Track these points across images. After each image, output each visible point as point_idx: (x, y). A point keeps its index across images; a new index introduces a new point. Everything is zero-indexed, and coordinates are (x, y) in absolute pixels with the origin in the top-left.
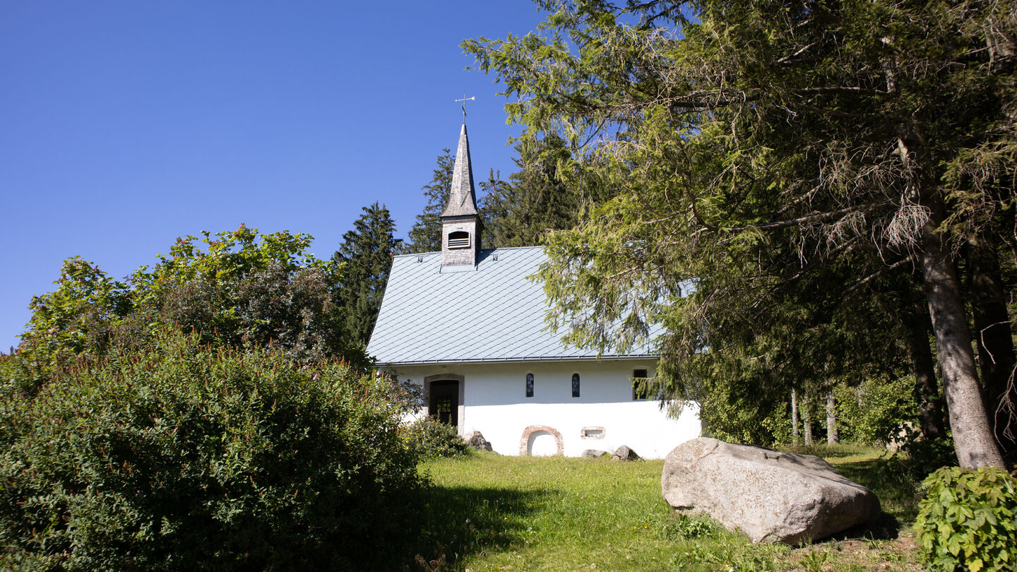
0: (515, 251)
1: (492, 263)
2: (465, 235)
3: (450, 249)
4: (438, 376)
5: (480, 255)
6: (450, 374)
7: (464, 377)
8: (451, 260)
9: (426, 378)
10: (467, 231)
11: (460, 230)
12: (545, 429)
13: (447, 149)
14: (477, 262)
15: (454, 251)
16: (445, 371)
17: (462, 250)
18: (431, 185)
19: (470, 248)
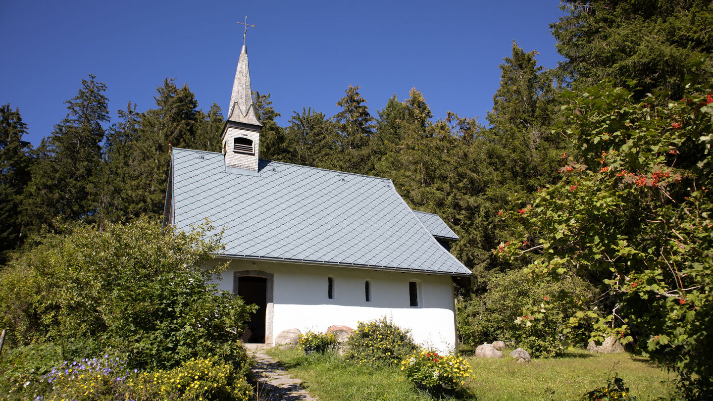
0: (289, 166)
1: (271, 173)
2: (249, 142)
3: (235, 152)
4: (247, 271)
5: (262, 164)
6: (260, 271)
7: (273, 276)
8: (236, 163)
9: (235, 273)
10: (252, 139)
11: (245, 137)
12: (344, 329)
13: (93, 76)
14: (259, 170)
15: (239, 155)
16: (255, 268)
17: (247, 155)
18: (73, 102)
19: (253, 155)
